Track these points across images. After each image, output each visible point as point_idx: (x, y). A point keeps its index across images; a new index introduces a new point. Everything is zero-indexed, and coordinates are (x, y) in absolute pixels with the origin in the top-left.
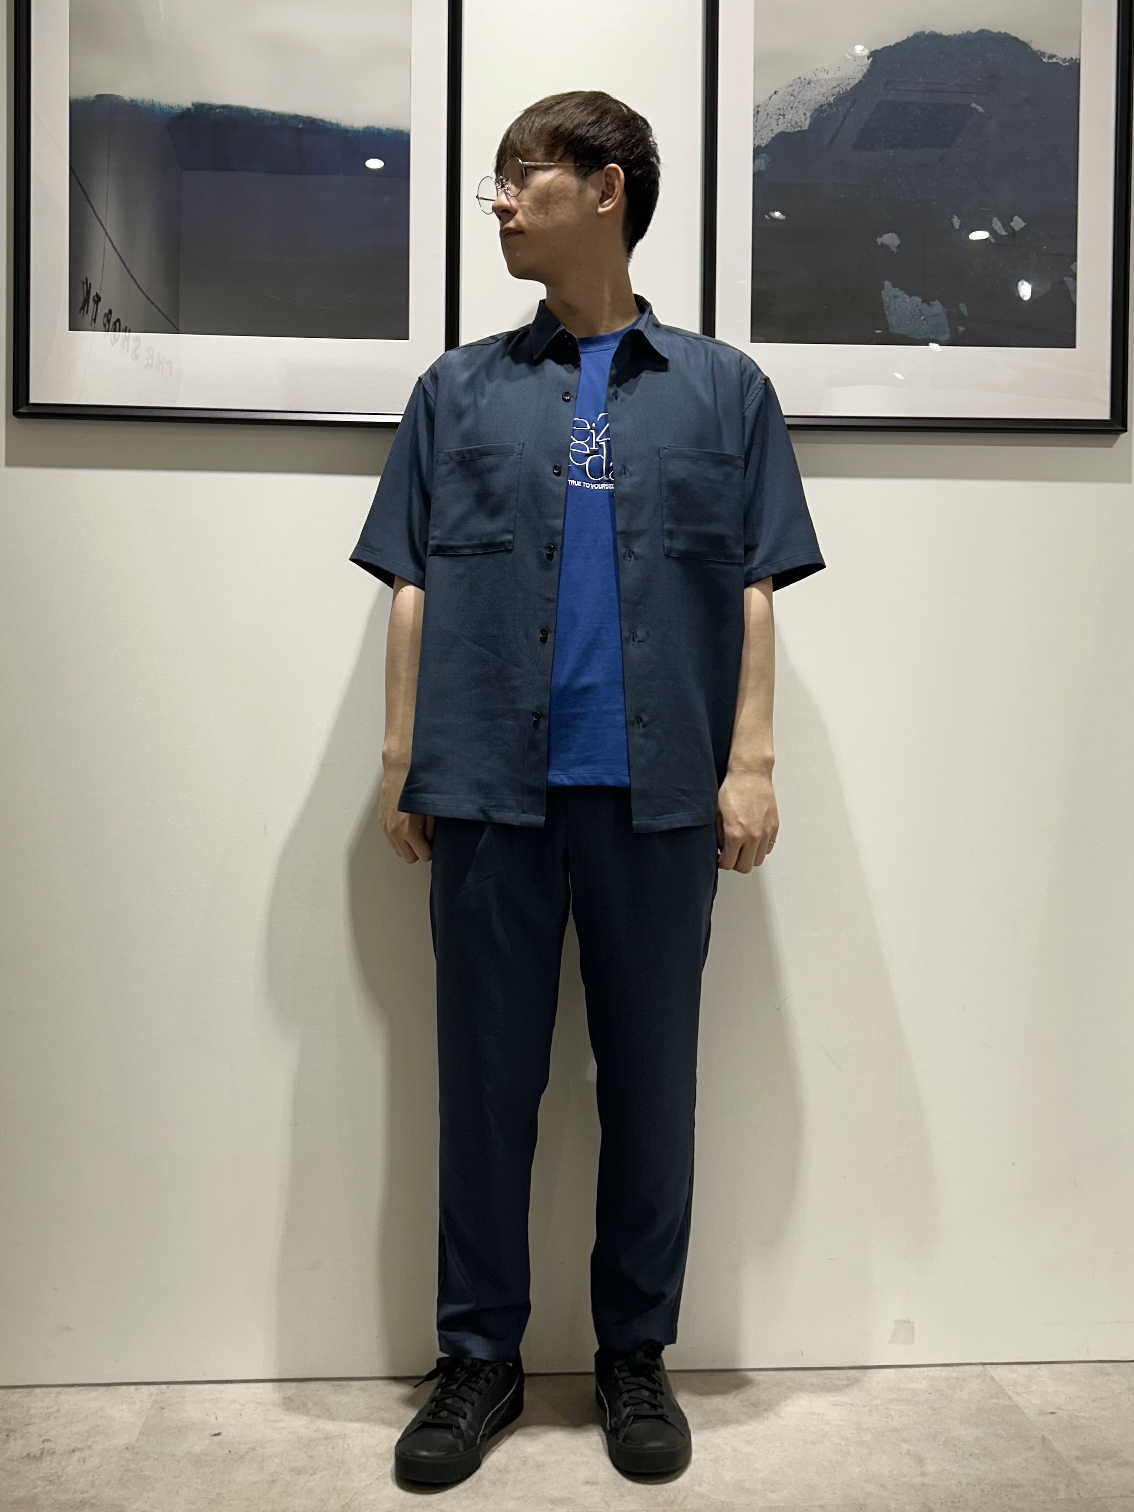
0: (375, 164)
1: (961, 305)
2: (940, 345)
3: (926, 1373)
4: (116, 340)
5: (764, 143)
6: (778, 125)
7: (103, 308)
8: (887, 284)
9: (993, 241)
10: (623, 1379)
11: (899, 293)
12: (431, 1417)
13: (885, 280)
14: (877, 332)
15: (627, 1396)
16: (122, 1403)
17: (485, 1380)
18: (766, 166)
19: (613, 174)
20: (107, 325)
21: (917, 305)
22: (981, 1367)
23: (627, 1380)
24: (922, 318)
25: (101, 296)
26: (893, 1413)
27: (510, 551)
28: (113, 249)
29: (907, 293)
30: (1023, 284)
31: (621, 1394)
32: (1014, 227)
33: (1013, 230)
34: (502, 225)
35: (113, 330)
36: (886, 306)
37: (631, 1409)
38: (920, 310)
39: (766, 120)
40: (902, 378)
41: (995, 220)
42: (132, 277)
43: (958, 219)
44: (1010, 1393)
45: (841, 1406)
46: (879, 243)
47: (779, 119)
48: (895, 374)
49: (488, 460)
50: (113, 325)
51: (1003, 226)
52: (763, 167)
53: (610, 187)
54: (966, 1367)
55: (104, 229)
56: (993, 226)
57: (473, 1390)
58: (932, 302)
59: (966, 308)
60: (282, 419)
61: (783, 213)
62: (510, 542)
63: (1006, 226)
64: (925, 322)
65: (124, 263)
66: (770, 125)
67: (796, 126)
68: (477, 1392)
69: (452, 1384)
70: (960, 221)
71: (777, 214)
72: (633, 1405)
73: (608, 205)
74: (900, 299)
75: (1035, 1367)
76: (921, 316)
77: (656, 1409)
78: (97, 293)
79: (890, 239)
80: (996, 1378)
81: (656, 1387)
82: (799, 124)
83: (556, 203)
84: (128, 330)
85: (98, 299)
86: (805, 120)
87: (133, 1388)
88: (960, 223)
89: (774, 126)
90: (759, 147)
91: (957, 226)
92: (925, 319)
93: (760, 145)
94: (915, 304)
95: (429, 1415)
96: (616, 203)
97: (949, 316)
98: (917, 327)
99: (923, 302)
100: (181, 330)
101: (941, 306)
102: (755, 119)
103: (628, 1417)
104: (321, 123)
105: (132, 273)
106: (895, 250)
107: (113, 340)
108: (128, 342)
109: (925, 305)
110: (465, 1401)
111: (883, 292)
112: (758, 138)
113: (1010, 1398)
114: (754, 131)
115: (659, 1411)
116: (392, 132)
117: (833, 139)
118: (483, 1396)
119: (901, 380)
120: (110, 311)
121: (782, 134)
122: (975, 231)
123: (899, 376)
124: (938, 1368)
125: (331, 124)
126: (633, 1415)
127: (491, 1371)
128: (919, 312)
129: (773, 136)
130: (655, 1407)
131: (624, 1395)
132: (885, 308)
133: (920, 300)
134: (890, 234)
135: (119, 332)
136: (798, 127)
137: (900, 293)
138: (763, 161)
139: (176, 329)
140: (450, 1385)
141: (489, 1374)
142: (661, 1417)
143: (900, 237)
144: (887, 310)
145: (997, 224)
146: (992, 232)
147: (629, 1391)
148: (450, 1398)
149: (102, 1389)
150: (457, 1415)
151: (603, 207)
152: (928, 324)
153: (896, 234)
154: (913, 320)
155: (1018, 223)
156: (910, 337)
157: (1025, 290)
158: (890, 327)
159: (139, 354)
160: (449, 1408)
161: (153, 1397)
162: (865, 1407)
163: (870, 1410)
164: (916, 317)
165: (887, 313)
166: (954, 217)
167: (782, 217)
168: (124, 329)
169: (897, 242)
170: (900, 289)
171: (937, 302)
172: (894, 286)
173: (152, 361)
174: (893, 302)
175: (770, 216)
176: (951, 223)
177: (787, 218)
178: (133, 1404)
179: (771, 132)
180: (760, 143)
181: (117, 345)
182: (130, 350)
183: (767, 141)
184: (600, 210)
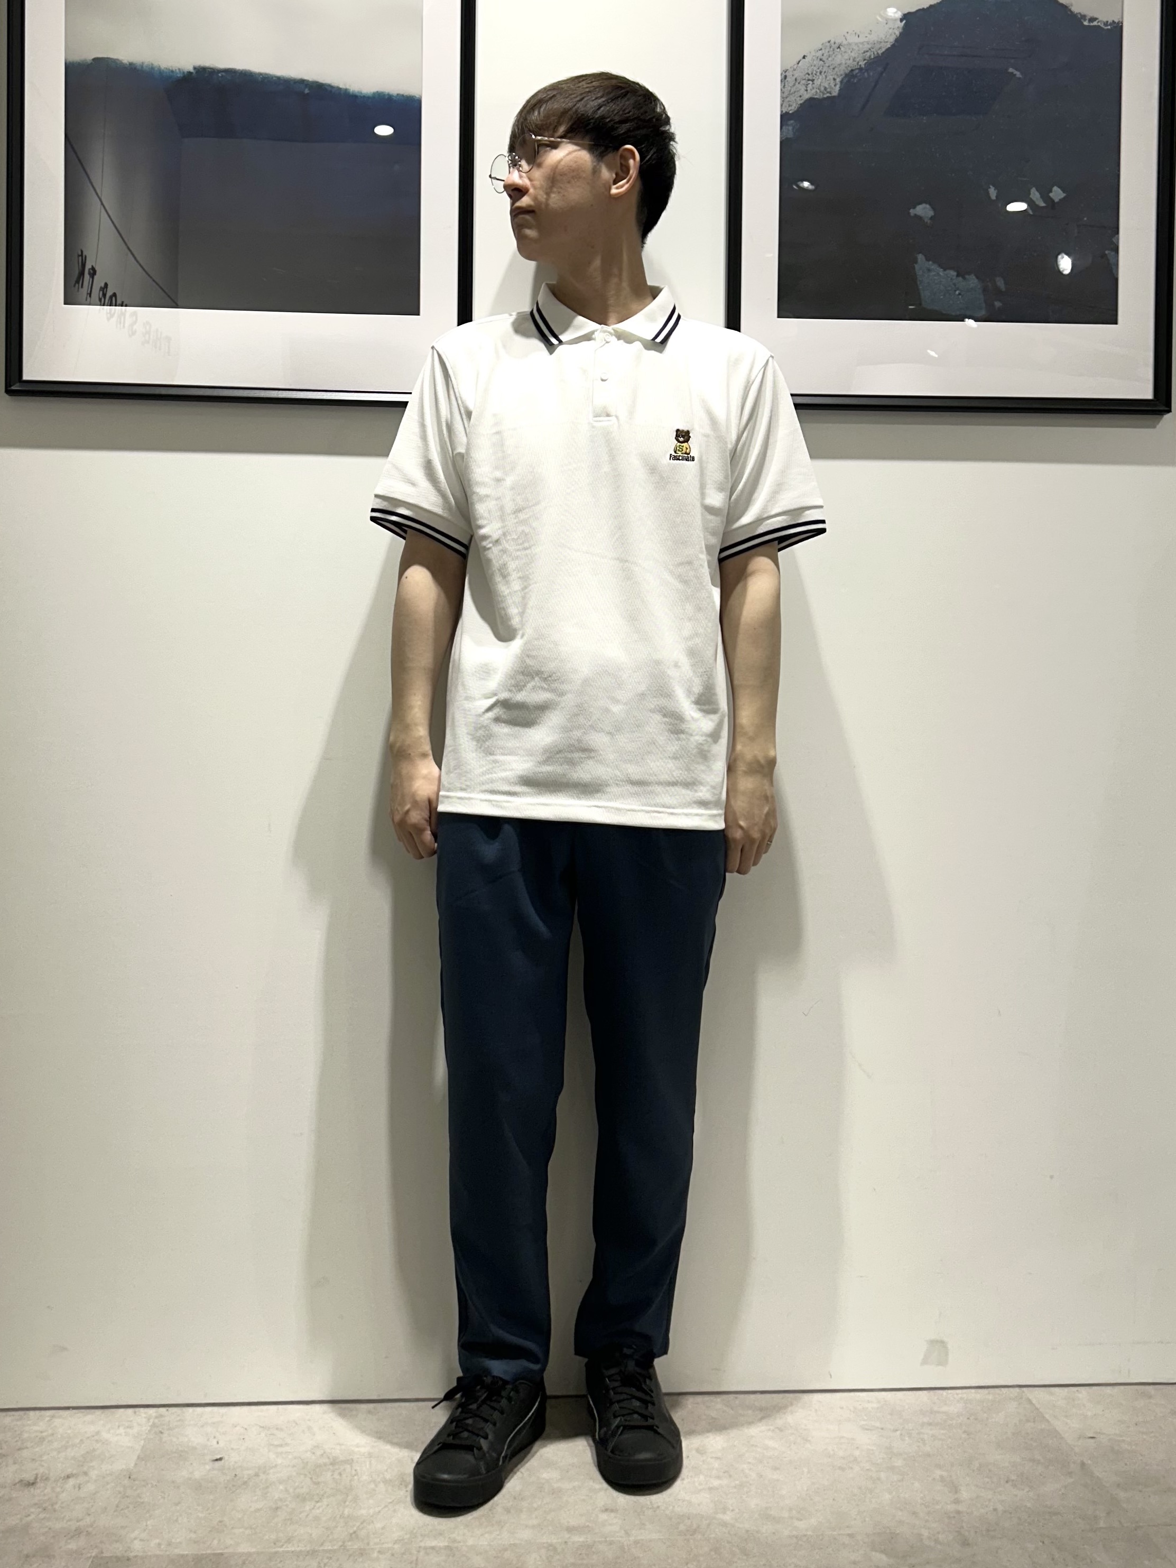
0: (384, 130)
1: (998, 279)
2: (976, 321)
3: (960, 1396)
4: (112, 316)
5: (793, 109)
6: (807, 90)
7: (99, 282)
8: (920, 257)
9: (1031, 212)
10: (614, 1389)
11: (933, 267)
12: (451, 1437)
13: (919, 254)
14: (910, 307)
15: (618, 1407)
16: (119, 1427)
17: (506, 1398)
18: (794, 134)
19: (628, 155)
20: (103, 300)
21: (952, 280)
22: (1017, 1390)
23: (620, 1390)
24: (957, 292)
25: (96, 269)
26: (926, 1437)
28: (111, 222)
29: (940, 266)
30: (1063, 257)
31: (612, 1403)
32: (1054, 198)
33: (1053, 201)
34: (512, 204)
35: (109, 304)
36: (920, 280)
37: (621, 1419)
38: (955, 284)
39: (794, 85)
40: (936, 356)
41: (1033, 191)
42: (129, 249)
43: (995, 190)
44: (1047, 1416)
45: (871, 1430)
46: (912, 215)
47: (807, 85)
48: (929, 351)
50: (109, 298)
51: (1042, 197)
52: (790, 135)
53: (624, 169)
54: (1003, 1389)
55: (100, 200)
56: (1031, 196)
57: (495, 1409)
58: (967, 277)
59: (1003, 282)
60: (287, 397)
61: (812, 184)
63: (1045, 196)
64: (960, 297)
65: (119, 233)
66: (798, 91)
67: (825, 92)
68: (499, 1411)
69: (471, 1404)
70: (996, 191)
71: (806, 184)
72: (623, 1415)
73: (622, 186)
74: (933, 273)
75: (1075, 1389)
76: (955, 291)
77: (647, 1421)
78: (92, 266)
79: (923, 210)
80: (1034, 1401)
81: (648, 1398)
82: (829, 90)
83: (569, 182)
84: (124, 304)
85: (93, 272)
86: (835, 85)
87: (130, 1411)
88: (997, 193)
89: (802, 92)
90: (787, 113)
91: (994, 197)
92: (959, 294)
94: (950, 278)
95: (449, 1435)
96: (630, 185)
97: (985, 290)
98: (951, 302)
99: (958, 276)
100: (179, 303)
101: (976, 281)
102: (783, 85)
103: (618, 1427)
104: (329, 89)
105: (129, 245)
106: (929, 221)
107: (109, 315)
108: (124, 318)
109: (960, 279)
110: (486, 1421)
111: (916, 266)
112: (785, 104)
113: (1048, 1421)
114: (782, 97)
115: (650, 1421)
116: (402, 98)
117: (864, 107)
118: (505, 1415)
119: (935, 357)
120: (106, 285)
121: (811, 100)
122: (1012, 202)
123: (933, 353)
124: (973, 1391)
125: (340, 89)
126: (622, 1425)
127: (512, 1390)
128: (953, 286)
129: (801, 102)
130: (645, 1417)
131: (614, 1405)
132: (918, 283)
133: (955, 274)
134: (924, 205)
135: (116, 306)
136: (828, 92)
137: (934, 267)
138: (790, 128)
139: (173, 303)
140: (469, 1405)
141: (510, 1392)
142: (651, 1428)
143: (933, 208)
144: (920, 284)
145: (1035, 195)
146: (1031, 203)
147: (619, 1402)
148: (471, 1417)
149: (98, 1412)
150: (478, 1435)
151: (617, 188)
152: (964, 299)
153: (930, 204)
154: (948, 295)
155: (1057, 194)
156: (944, 312)
157: (1065, 264)
158: (923, 303)
159: (136, 330)
160: (470, 1428)
161: (151, 1421)
162: (897, 1430)
163: (901, 1434)
164: (950, 292)
165: (921, 287)
166: (990, 188)
167: (811, 187)
168: (121, 303)
169: (931, 213)
170: (934, 262)
171: (973, 277)
172: (928, 260)
173: (149, 337)
174: (926, 275)
175: (798, 186)
176: (988, 193)
177: (816, 188)
178: (130, 1427)
179: (799, 98)
180: (788, 110)
181: (114, 319)
182: (127, 325)
183: (795, 107)
184: (614, 191)
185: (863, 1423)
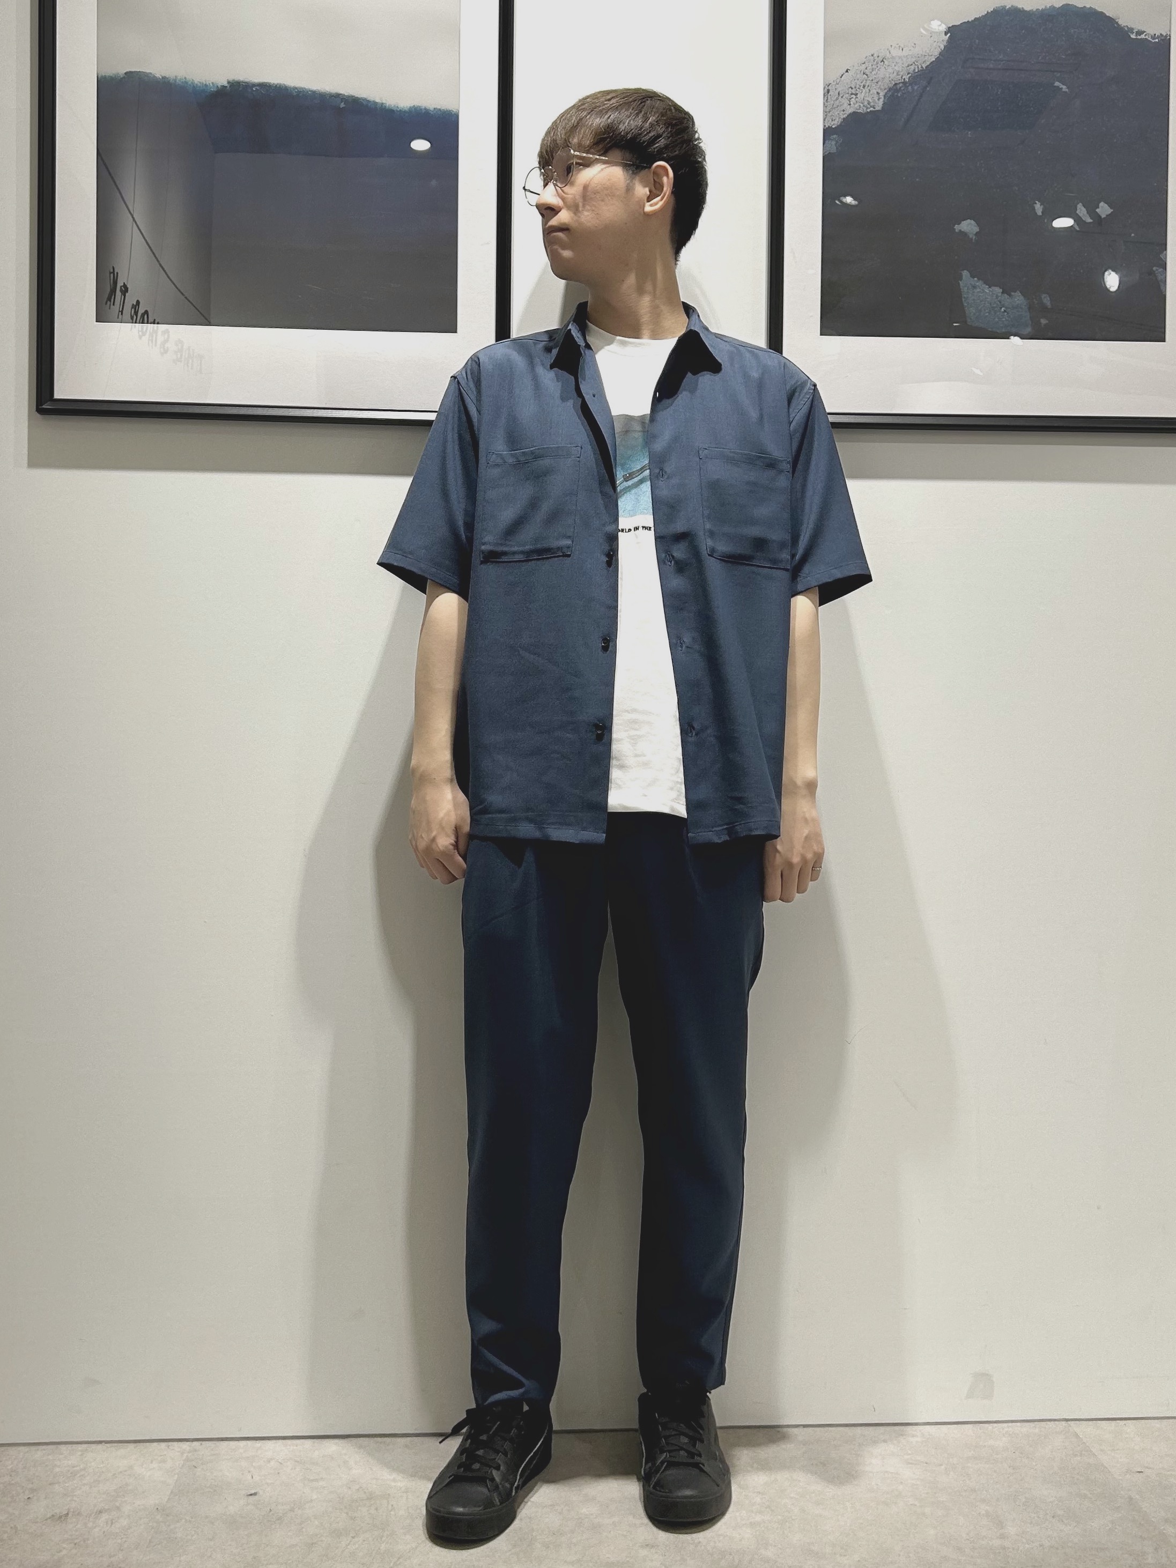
0: (420, 145)
1: (1043, 296)
2: (1022, 338)
3: (1006, 1430)
4: (144, 334)
5: (835, 124)
6: (850, 105)
7: (130, 300)
8: (965, 274)
9: (1078, 228)
11: (977, 284)
12: (462, 1469)
13: (963, 270)
14: (955, 324)
15: (666, 1443)
16: (152, 1460)
17: (517, 1429)
18: (837, 148)
19: (661, 171)
20: (135, 317)
21: (997, 297)
22: (1064, 1423)
23: (668, 1425)
24: (1003, 310)
25: (128, 286)
26: (971, 1471)
27: (569, 556)
28: (141, 236)
29: (986, 283)
30: (1110, 274)
31: (661, 1438)
32: (1100, 214)
33: (1099, 217)
35: (141, 322)
36: (964, 297)
37: (667, 1455)
38: (1000, 302)
39: (837, 99)
40: (982, 374)
41: (1080, 206)
42: (161, 265)
43: (1041, 205)
44: (1094, 1451)
45: (915, 1464)
46: (957, 231)
47: (850, 99)
48: (974, 369)
49: (545, 462)
50: (140, 316)
51: (1088, 212)
52: (834, 150)
54: (1049, 1423)
55: (132, 214)
56: (1077, 212)
57: (505, 1439)
58: (1013, 294)
59: (1049, 299)
60: (321, 416)
61: (855, 199)
62: (568, 547)
63: (1092, 212)
64: (1006, 313)
65: (151, 250)
66: (841, 105)
67: (869, 106)
68: (509, 1441)
69: (482, 1435)
70: (1042, 207)
71: (849, 200)
72: (670, 1451)
73: (656, 204)
74: (979, 290)
75: (1122, 1423)
76: (1001, 308)
77: (693, 1458)
78: (124, 283)
79: (968, 226)
80: (1081, 1435)
81: (696, 1435)
82: (872, 104)
83: (601, 199)
84: (156, 322)
85: (125, 290)
86: (879, 99)
87: (163, 1445)
88: (1043, 209)
89: (845, 106)
90: (830, 128)
91: (1039, 213)
92: (1005, 311)
93: (831, 126)
94: (995, 295)
96: (664, 202)
97: (1030, 308)
98: (997, 319)
99: (1003, 293)
100: (212, 321)
101: (1022, 298)
102: (826, 98)
103: (662, 1463)
104: (365, 103)
105: (161, 263)
106: (974, 237)
107: (140, 333)
108: (156, 336)
109: (1006, 296)
110: (497, 1451)
111: (961, 283)
112: (828, 119)
113: (1094, 1455)
114: (825, 112)
115: (696, 1460)
116: (439, 113)
117: (908, 120)
118: (515, 1444)
119: (980, 375)
120: (138, 302)
121: (854, 114)
122: (1059, 218)
123: (978, 372)
124: (1018, 1424)
125: (375, 103)
126: (667, 1461)
128: (999, 304)
129: (845, 116)
130: (691, 1454)
131: (663, 1440)
132: (963, 300)
133: (1001, 290)
134: (969, 221)
135: (148, 323)
136: (871, 107)
137: (979, 283)
138: (834, 143)
139: (206, 320)
140: (479, 1436)
142: (696, 1466)
143: (980, 225)
144: (965, 301)
145: (1082, 211)
146: (1078, 220)
148: (481, 1449)
149: (132, 1446)
150: (490, 1467)
151: (651, 205)
152: (1009, 317)
153: (975, 220)
154: (992, 313)
155: (1104, 210)
156: (990, 330)
157: (1112, 281)
158: (968, 320)
159: (167, 347)
160: (481, 1460)
161: (185, 1455)
162: (941, 1465)
163: (946, 1469)
164: (996, 309)
165: (965, 304)
166: (1036, 203)
167: (854, 203)
168: (153, 321)
169: (976, 229)
170: (979, 279)
171: (1018, 293)
172: (973, 276)
173: (181, 355)
174: (971, 292)
175: (841, 202)
176: (1034, 209)
177: (859, 202)
178: (164, 1461)
179: (842, 112)
180: (830, 124)
181: (145, 338)
182: (159, 342)
183: (838, 122)
184: (648, 208)
185: (906, 1457)
